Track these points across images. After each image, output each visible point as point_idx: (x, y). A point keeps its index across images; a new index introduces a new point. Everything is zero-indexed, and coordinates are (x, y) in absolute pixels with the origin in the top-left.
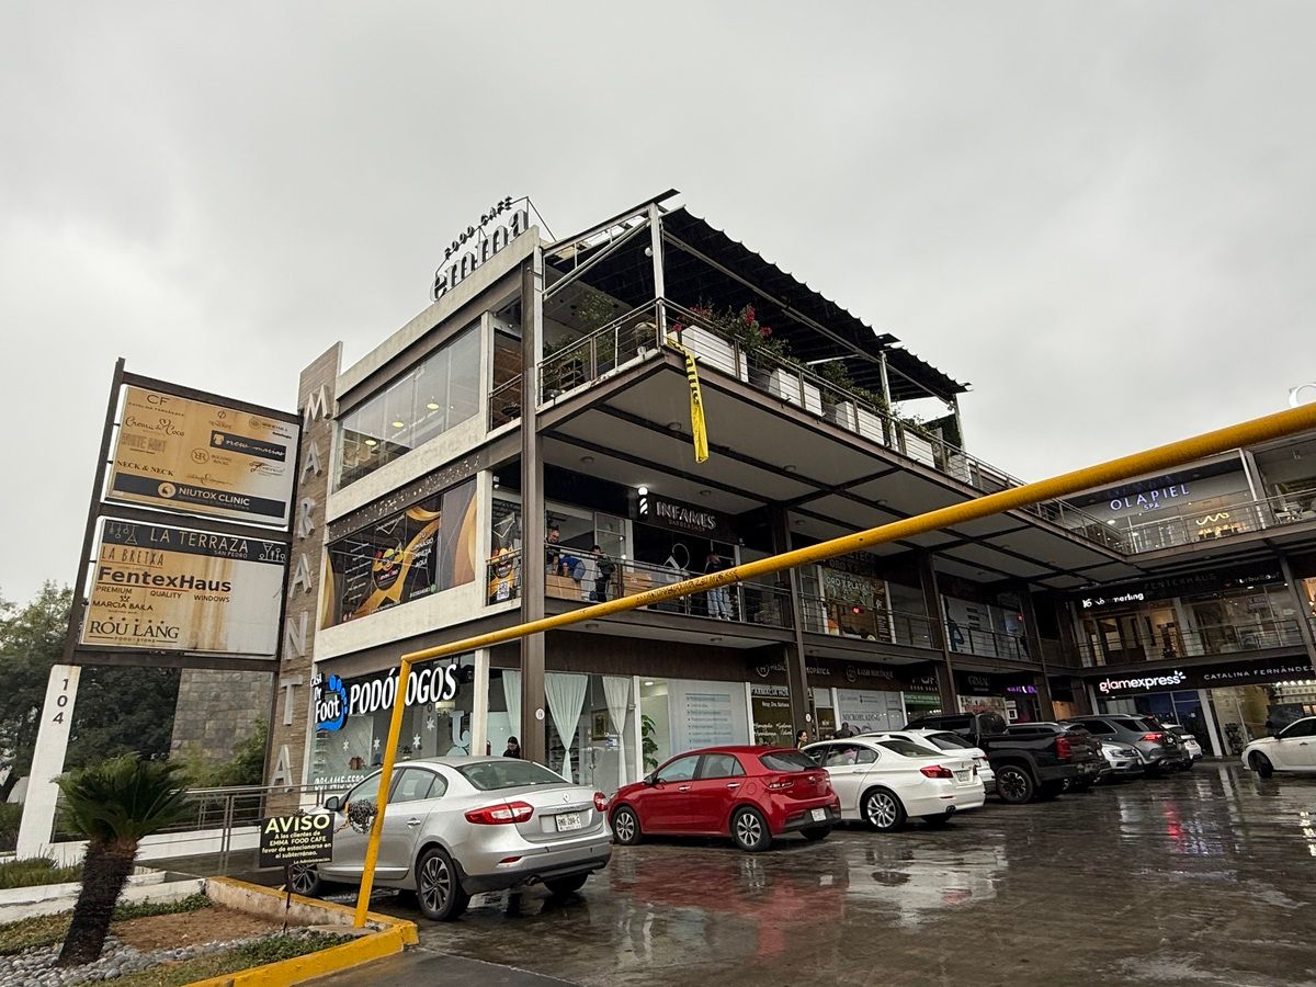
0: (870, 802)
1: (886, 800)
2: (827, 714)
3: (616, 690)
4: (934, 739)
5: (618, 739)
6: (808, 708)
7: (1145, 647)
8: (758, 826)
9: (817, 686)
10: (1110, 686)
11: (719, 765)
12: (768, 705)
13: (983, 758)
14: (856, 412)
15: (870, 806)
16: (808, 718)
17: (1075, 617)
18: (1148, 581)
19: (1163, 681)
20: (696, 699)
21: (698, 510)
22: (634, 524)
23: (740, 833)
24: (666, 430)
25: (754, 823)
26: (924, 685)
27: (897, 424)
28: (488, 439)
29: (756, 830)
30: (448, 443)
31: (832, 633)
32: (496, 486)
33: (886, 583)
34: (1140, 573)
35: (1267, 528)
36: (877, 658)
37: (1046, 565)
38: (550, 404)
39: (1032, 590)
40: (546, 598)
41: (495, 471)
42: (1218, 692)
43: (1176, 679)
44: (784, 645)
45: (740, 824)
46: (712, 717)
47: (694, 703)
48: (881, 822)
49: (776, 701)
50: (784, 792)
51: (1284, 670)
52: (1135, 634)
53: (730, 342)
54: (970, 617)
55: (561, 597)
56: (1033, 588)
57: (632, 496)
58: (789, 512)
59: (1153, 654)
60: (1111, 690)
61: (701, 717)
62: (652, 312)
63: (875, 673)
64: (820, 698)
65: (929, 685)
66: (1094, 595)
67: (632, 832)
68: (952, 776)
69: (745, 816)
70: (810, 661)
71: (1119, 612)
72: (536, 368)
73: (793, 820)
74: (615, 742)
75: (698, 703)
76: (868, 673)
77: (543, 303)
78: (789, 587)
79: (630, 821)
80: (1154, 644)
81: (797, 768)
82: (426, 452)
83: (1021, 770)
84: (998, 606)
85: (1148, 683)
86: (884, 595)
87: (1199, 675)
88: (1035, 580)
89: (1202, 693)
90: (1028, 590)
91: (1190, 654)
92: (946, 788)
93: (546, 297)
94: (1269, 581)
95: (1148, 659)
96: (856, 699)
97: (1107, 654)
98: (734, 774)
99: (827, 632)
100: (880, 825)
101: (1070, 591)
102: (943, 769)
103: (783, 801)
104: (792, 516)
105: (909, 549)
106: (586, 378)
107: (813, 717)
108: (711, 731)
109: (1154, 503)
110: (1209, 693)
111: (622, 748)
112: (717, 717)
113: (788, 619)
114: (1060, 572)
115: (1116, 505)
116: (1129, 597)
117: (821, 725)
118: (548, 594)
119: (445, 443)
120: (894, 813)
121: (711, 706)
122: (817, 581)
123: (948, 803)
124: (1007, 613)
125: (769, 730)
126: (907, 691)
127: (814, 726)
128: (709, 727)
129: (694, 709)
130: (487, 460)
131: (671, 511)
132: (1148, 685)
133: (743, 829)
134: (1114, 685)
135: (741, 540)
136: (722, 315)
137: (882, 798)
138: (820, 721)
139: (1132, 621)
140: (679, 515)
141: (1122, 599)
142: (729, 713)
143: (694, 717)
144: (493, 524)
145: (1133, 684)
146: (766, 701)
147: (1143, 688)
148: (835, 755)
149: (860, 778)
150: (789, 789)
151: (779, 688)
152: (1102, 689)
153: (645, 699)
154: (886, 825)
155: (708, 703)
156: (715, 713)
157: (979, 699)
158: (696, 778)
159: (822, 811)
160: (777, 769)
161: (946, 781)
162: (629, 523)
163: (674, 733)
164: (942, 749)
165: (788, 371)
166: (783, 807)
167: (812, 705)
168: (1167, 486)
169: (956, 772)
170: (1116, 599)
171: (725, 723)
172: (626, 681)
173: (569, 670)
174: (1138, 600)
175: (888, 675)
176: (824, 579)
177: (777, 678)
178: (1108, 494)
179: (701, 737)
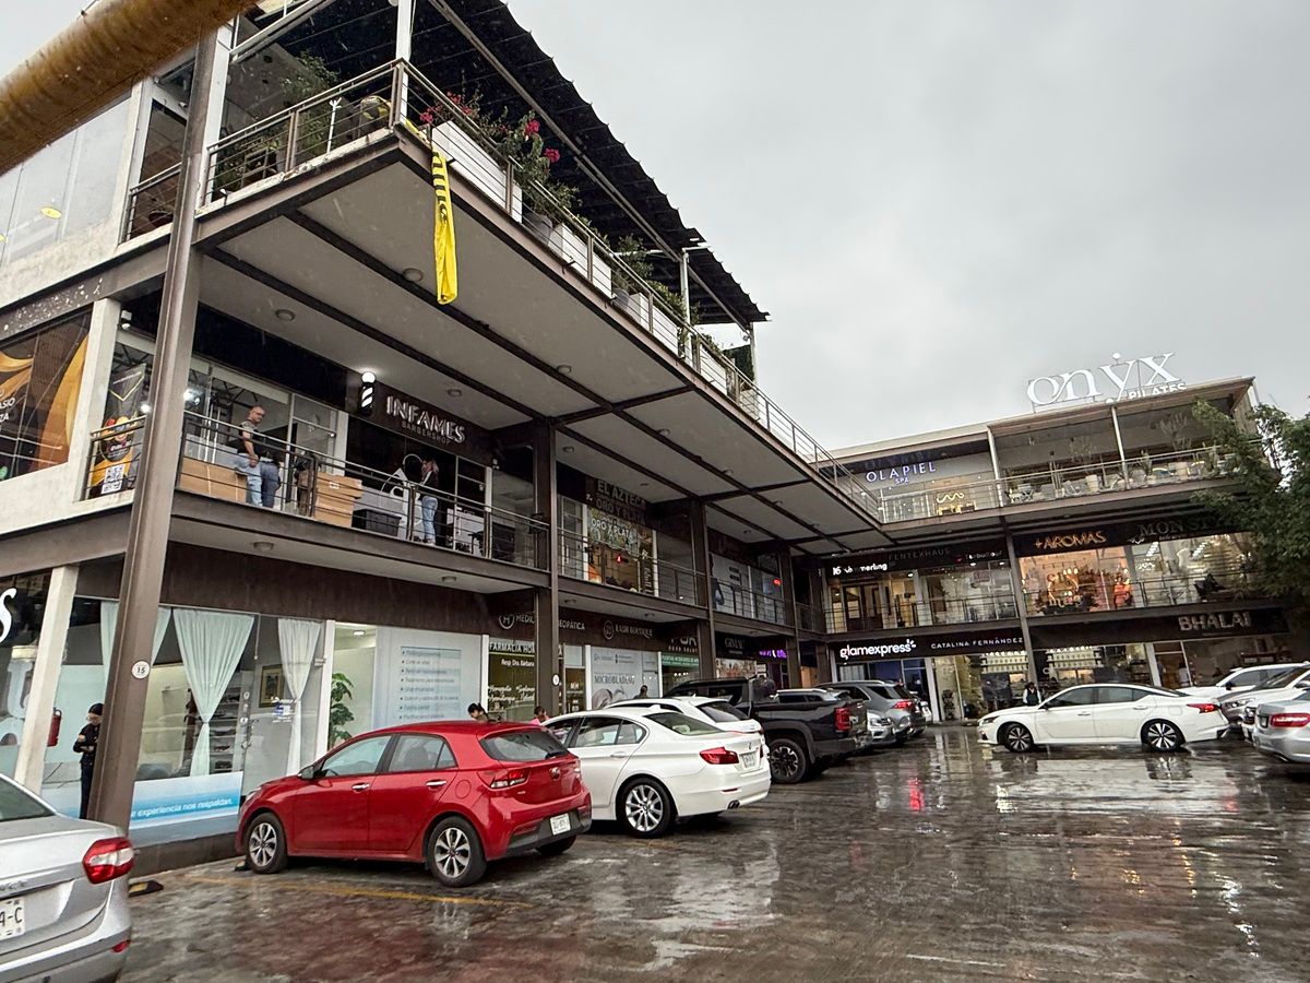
0: (630, 797)
1: (651, 794)
2: (577, 675)
3: (298, 639)
4: (707, 708)
5: (293, 706)
6: (556, 667)
7: (883, 616)
8: (466, 846)
9: (571, 643)
10: (850, 653)
11: (422, 750)
12: (509, 663)
13: (759, 732)
14: (650, 309)
15: (629, 802)
16: (556, 679)
17: (825, 584)
18: (894, 552)
19: (896, 649)
20: (414, 654)
21: (444, 415)
22: (351, 420)
23: (439, 858)
24: (399, 278)
25: (462, 841)
26: (682, 646)
27: (694, 337)
28: (118, 254)
29: (464, 853)
30: (56, 257)
31: (593, 581)
32: (126, 326)
33: (654, 532)
34: (889, 543)
35: (1005, 506)
36: (638, 613)
37: (810, 527)
38: (219, 204)
39: (792, 554)
40: (177, 492)
41: (125, 301)
42: (939, 661)
43: (906, 648)
44: (536, 590)
45: (440, 843)
46: (434, 677)
47: (411, 658)
48: (643, 823)
49: (519, 659)
50: (512, 793)
51: (997, 642)
52: (874, 603)
53: (502, 164)
54: (731, 577)
55: (210, 495)
56: (794, 552)
57: (352, 382)
58: (557, 432)
59: (890, 623)
60: (850, 657)
61: (418, 676)
62: (388, 79)
63: (636, 631)
64: (571, 656)
65: (687, 646)
66: (843, 563)
67: (272, 854)
68: (737, 762)
69: (448, 831)
70: (566, 613)
71: (863, 581)
72: (205, 153)
73: (520, 837)
74: (287, 711)
75: (417, 659)
76: (626, 630)
77: (229, 66)
78: (549, 520)
79: (271, 836)
80: (890, 614)
81: (536, 754)
82: (22, 271)
83: (794, 744)
84: (758, 568)
85: (883, 650)
86: (651, 545)
87: (928, 643)
88: (794, 543)
89: (928, 661)
90: (789, 553)
91: (921, 624)
92: (730, 778)
93: (235, 58)
94: (994, 558)
95: (885, 627)
96: (610, 659)
97: (849, 621)
98: (440, 766)
99: (586, 578)
100: (640, 828)
101: (823, 558)
102: (728, 752)
103: (508, 807)
104: (561, 440)
105: (684, 496)
106: (279, 166)
107: (561, 679)
108: (431, 694)
109: (904, 477)
110: (933, 661)
111: (298, 716)
112: (441, 677)
113: (544, 560)
114: (821, 536)
115: (872, 477)
116: (874, 567)
117: (568, 688)
118: (182, 487)
119: (52, 257)
120: (660, 812)
121: (433, 663)
122: (581, 521)
123: (731, 797)
124: (765, 576)
125: (507, 694)
126: (665, 652)
127: (561, 689)
128: (427, 690)
129: (411, 666)
130: (114, 285)
131: (408, 412)
132: (883, 653)
133: (443, 851)
134: (853, 652)
135: (495, 462)
136: (493, 119)
137: (647, 791)
138: (568, 682)
139: (873, 590)
140: (416, 418)
141: (868, 568)
142: (458, 672)
143: (410, 677)
144: (112, 379)
145: (870, 650)
146: (507, 658)
147: (878, 655)
148: (588, 730)
149: (619, 764)
150: (520, 789)
151: (523, 643)
152: (842, 655)
153: (342, 652)
154: (649, 829)
155: (432, 660)
156: (438, 672)
157: (733, 662)
158: (383, 769)
159: (566, 818)
160: (506, 759)
161: (730, 768)
162: (344, 417)
163: (378, 697)
164: (716, 721)
165: (575, 231)
166: (507, 815)
167: (561, 663)
168: (917, 463)
169: (742, 755)
170: (863, 568)
171: (451, 684)
172: (314, 627)
173: (223, 606)
174: (881, 570)
175: (648, 633)
176: (589, 521)
177: (523, 631)
178: (866, 464)
179: (417, 703)
